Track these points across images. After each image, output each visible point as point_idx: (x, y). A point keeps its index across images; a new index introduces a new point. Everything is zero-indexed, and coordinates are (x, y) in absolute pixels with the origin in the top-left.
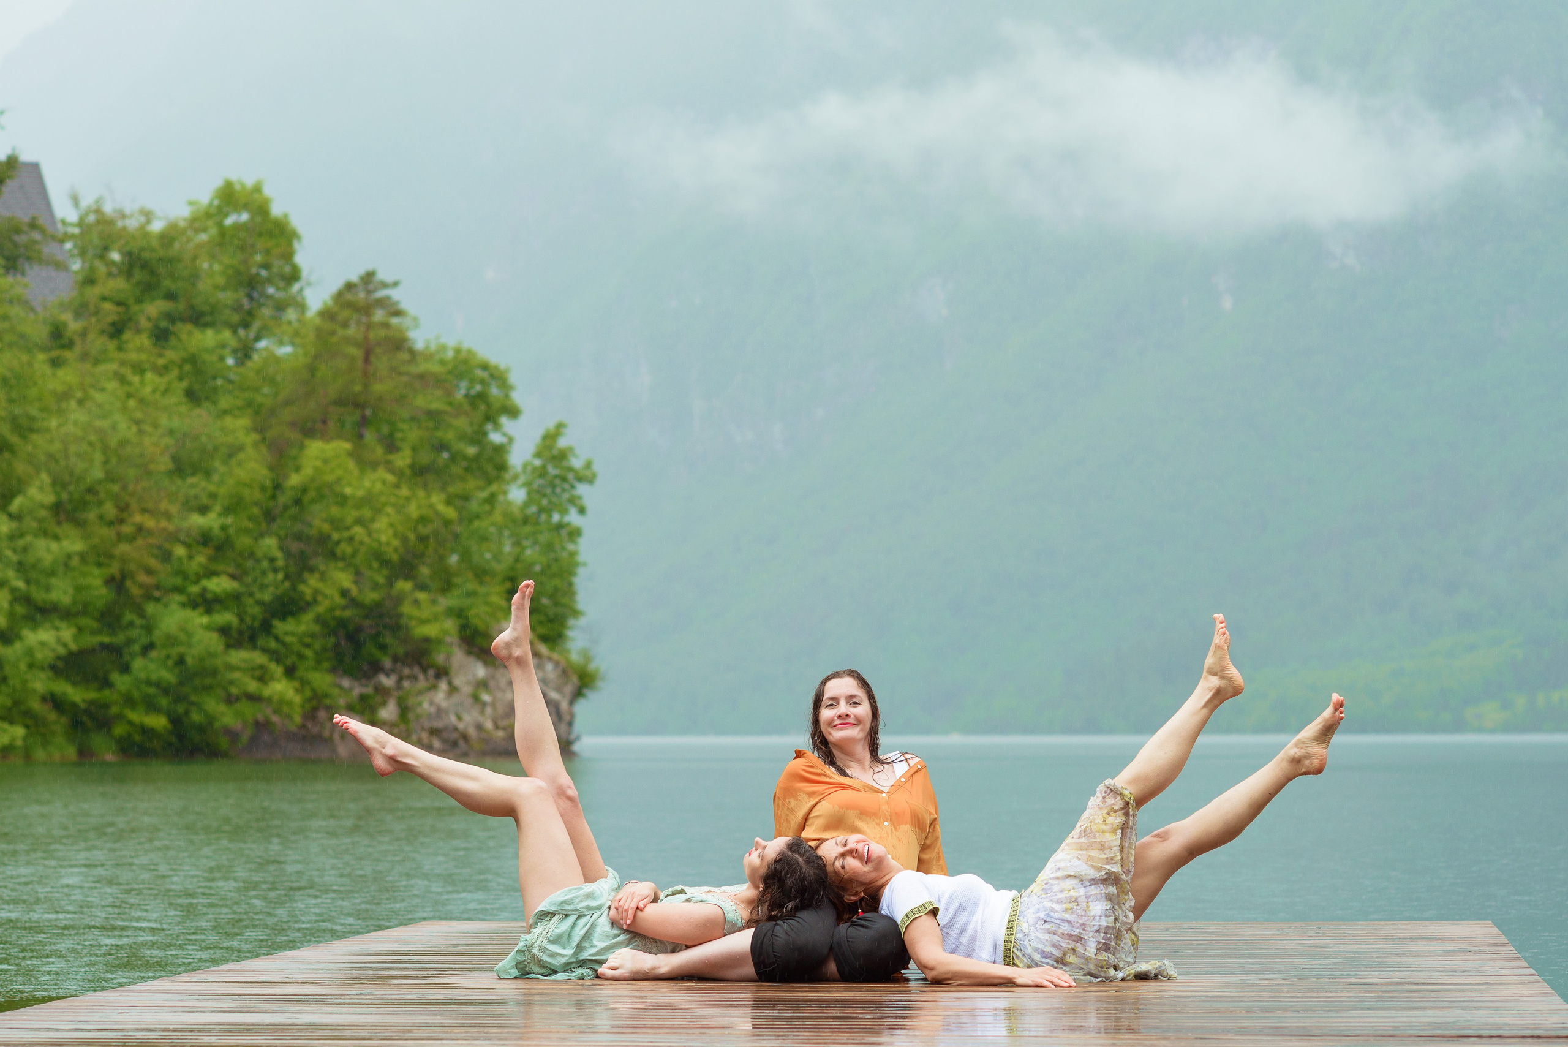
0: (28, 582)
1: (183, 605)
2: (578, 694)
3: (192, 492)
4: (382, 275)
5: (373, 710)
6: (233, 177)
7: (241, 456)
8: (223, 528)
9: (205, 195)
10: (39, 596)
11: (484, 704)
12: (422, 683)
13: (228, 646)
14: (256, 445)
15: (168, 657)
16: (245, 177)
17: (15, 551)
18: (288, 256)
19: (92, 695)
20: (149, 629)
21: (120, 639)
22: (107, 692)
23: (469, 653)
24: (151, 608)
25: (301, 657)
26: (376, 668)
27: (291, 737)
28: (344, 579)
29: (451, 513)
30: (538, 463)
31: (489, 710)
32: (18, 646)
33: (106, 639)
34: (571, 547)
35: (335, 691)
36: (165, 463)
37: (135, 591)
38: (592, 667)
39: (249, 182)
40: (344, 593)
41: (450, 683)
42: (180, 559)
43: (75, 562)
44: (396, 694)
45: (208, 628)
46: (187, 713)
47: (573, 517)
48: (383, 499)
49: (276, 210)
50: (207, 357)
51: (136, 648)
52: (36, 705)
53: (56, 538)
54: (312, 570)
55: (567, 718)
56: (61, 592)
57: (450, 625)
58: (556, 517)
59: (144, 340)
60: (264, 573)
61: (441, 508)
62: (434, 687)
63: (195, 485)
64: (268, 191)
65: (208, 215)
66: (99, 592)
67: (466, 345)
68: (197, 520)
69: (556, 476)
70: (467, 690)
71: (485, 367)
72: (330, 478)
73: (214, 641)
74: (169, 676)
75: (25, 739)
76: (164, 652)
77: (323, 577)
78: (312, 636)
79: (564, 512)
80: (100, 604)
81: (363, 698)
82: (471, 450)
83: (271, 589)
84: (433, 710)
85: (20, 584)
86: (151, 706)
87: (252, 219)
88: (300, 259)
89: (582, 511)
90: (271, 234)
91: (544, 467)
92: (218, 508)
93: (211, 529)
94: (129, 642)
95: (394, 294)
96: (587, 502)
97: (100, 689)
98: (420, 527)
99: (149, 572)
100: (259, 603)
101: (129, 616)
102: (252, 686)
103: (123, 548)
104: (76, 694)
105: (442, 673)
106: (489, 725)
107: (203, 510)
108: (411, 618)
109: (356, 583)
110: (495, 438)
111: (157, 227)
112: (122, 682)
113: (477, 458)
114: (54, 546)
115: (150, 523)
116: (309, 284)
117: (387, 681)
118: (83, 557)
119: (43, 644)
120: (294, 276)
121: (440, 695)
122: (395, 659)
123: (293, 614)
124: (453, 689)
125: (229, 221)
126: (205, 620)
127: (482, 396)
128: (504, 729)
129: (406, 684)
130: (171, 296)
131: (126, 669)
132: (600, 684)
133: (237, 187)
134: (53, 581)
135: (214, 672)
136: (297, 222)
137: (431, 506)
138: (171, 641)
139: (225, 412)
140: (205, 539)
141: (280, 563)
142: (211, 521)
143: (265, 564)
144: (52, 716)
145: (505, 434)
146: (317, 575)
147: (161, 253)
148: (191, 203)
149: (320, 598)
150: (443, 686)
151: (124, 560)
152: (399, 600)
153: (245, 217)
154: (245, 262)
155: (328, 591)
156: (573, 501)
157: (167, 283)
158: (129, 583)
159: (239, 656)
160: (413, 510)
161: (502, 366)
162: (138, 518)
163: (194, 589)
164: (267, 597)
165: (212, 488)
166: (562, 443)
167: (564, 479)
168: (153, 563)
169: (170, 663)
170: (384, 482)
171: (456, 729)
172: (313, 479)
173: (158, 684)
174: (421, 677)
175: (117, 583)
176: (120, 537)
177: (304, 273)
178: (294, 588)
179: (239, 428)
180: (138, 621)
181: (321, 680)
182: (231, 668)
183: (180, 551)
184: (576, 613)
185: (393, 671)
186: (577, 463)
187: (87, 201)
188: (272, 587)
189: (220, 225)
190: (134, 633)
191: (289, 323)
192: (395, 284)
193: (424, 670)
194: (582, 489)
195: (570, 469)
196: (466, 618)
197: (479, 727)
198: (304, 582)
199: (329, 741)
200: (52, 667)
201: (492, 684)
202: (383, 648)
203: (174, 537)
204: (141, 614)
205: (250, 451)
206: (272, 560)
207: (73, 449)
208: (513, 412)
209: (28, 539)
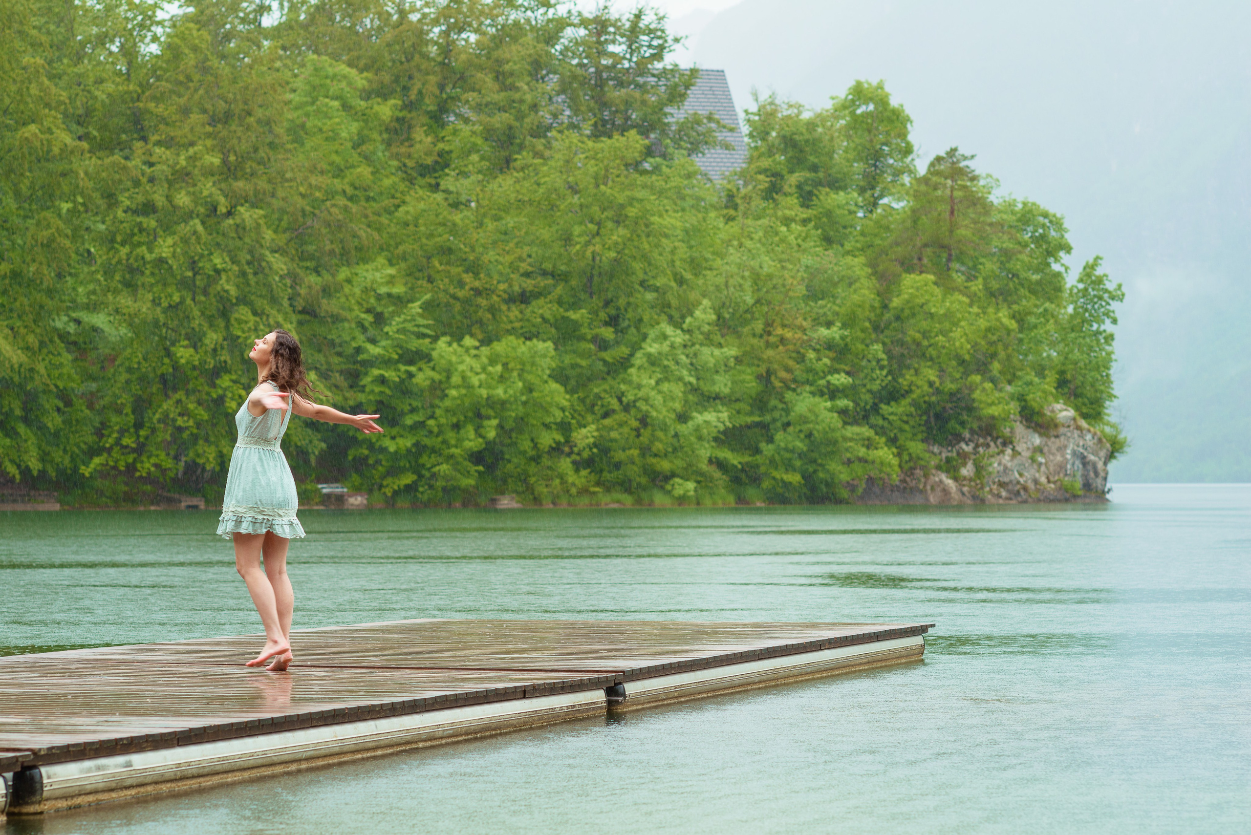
0: (698, 379)
1: (813, 394)
2: (1111, 456)
3: (821, 311)
4: (961, 151)
5: (956, 469)
6: (863, 79)
7: (858, 285)
8: (843, 338)
9: (842, 92)
10: (706, 387)
11: (1040, 464)
12: (993, 449)
13: (845, 423)
14: (869, 277)
15: (801, 431)
16: (871, 79)
17: (687, 356)
18: (903, 135)
19: (747, 459)
20: (787, 411)
21: (768, 418)
22: (758, 457)
23: (1028, 427)
24: (789, 396)
25: (902, 430)
26: (959, 438)
27: (894, 488)
28: (931, 374)
29: (1013, 325)
30: (1081, 286)
31: (1043, 468)
32: (690, 424)
33: (757, 419)
34: (1108, 348)
35: (927, 455)
36: (801, 290)
37: (778, 384)
38: (1121, 437)
39: (875, 82)
40: (931, 384)
41: (1013, 450)
42: (811, 360)
43: (732, 363)
44: (973, 457)
45: (831, 410)
46: (815, 471)
47: (1108, 326)
48: (959, 315)
49: (894, 102)
50: (839, 212)
51: (779, 424)
52: (704, 466)
53: (720, 346)
54: (908, 367)
55: (1102, 474)
56: (722, 384)
57: (1014, 407)
58: (1095, 326)
59: (793, 201)
60: (873, 370)
61: (1006, 321)
62: (1002, 452)
63: (824, 306)
64: (888, 88)
65: (844, 107)
66: (752, 385)
67: (1031, 200)
68: (824, 332)
69: (1095, 296)
70: (1026, 454)
71: (1045, 215)
72: (920, 301)
73: (835, 420)
74: (800, 445)
75: (696, 490)
76: (798, 428)
77: (917, 372)
78: (910, 415)
79: (1100, 322)
80: (753, 393)
81: (948, 460)
82: (1036, 277)
83: (878, 382)
84: (1001, 468)
85: (693, 380)
86: (789, 467)
87: (876, 109)
88: (910, 138)
89: (1115, 321)
90: (890, 121)
91: (1086, 289)
92: (839, 324)
93: (834, 339)
94: (774, 420)
95: (971, 164)
96: (1117, 315)
97: (753, 455)
98: (990, 335)
99: (788, 370)
100: (870, 391)
101: (773, 402)
102: (862, 452)
103: (770, 353)
104: (734, 459)
105: (1007, 442)
106: (1043, 480)
107: (829, 324)
108: (981, 402)
109: (940, 377)
110: (1056, 267)
111: (806, 116)
112: (768, 449)
113: (1039, 283)
114: (717, 352)
115: (788, 334)
116: (918, 156)
117: (967, 448)
118: (738, 360)
119: (707, 422)
120: (908, 150)
121: (1006, 458)
122: (972, 432)
123: (896, 400)
124: (1016, 453)
125: (859, 111)
126: (829, 404)
127: (1043, 237)
128: (1055, 483)
129: (981, 450)
130: (814, 168)
131: (770, 440)
132: (1126, 449)
133: (866, 86)
134: (717, 377)
135: (835, 442)
136: (909, 111)
137: (998, 320)
138: (804, 420)
139: (848, 253)
140: (830, 346)
141: (885, 363)
142: (834, 333)
143: (874, 363)
144: (717, 474)
145: (1063, 265)
146: (912, 371)
147: (807, 136)
148: (833, 98)
149: (913, 388)
150: (1009, 451)
151: (769, 361)
152: (972, 388)
153: (871, 107)
154: (871, 141)
155: (919, 383)
156: (1107, 314)
157: (812, 159)
158: (773, 378)
159: (852, 430)
160: (983, 323)
161: (1059, 215)
162: (779, 331)
163: (822, 382)
164: (876, 386)
165: (837, 308)
166: (1099, 272)
167: (1101, 298)
168: (791, 363)
169: (802, 436)
170: (960, 302)
171: (1018, 482)
172: (908, 302)
173: (792, 451)
174: (992, 444)
175: (766, 378)
176: (768, 345)
177: (915, 148)
178: (894, 379)
179: (857, 265)
180: (781, 406)
181: (916, 447)
182: (845, 439)
183: (811, 355)
184: (1111, 396)
185: (970, 440)
186: (1110, 286)
187: (764, 97)
188: (879, 379)
189: (853, 113)
190: (776, 414)
191: (903, 185)
192: (973, 157)
193: (995, 440)
194: (1114, 305)
195: (1106, 291)
196: (1025, 401)
197: (1036, 482)
198: (903, 376)
199: (922, 492)
200: (716, 439)
201: (1046, 449)
202: (962, 424)
203: (808, 344)
204: (782, 400)
205: (864, 281)
206: (879, 361)
207: (731, 282)
208: (1068, 249)
209: (697, 346)
